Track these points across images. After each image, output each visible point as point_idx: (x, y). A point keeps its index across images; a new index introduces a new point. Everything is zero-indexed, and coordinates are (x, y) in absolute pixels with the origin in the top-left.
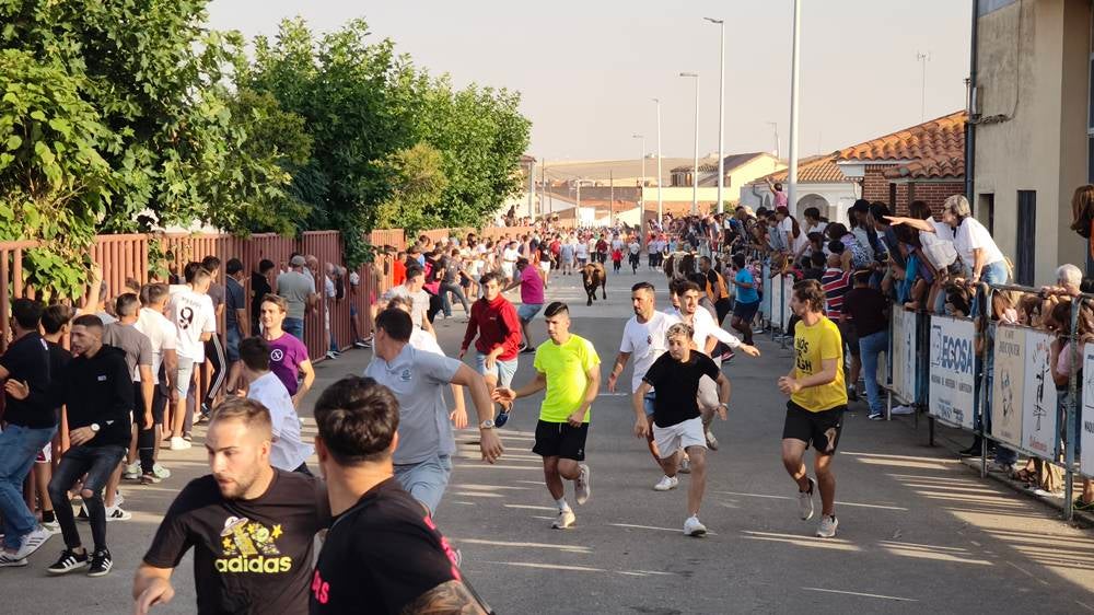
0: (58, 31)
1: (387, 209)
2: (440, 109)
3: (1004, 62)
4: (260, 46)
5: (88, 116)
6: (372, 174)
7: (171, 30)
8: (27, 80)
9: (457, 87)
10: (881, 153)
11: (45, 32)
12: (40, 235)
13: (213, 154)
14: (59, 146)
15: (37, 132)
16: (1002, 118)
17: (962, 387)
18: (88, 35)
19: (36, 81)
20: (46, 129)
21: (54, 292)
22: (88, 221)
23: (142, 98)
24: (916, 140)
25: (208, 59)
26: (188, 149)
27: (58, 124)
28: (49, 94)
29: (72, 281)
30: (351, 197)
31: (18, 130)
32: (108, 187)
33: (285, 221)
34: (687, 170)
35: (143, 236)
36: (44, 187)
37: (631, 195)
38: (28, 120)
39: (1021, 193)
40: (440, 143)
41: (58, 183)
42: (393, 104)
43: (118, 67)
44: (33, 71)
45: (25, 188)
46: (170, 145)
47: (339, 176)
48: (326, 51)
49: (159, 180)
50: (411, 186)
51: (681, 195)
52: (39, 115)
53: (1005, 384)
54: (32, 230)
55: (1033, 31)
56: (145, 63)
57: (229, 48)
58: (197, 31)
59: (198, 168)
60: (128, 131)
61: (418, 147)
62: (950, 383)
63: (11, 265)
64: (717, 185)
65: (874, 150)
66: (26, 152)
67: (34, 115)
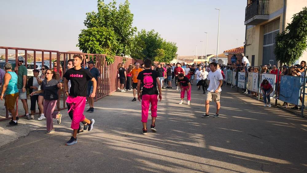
0: (110, 26)
1: (156, 58)
2: (164, 44)
3: (250, 36)
4: (138, 33)
5: (115, 37)
6: (154, 52)
7: (126, 27)
8: (106, 31)
9: (167, 41)
10: (231, 51)
11: (109, 26)
12: (108, 54)
13: (132, 45)
14: (111, 41)
15: (108, 39)
16: (250, 44)
17: (243, 82)
18: (115, 27)
19: (108, 31)
20: (109, 38)
21: (110, 62)
22: (114, 52)
23: (122, 36)
24: (236, 50)
25: (132, 32)
26: (129, 44)
27: (111, 38)
28: (109, 33)
29: (112, 61)
30: (151, 56)
31: (105, 38)
32: (117, 48)
33: (142, 57)
34: (201, 57)
35: (121, 57)
36: (108, 47)
37: (192, 61)
38: (106, 37)
39: (252, 56)
40: (165, 49)
41: (110, 46)
42: (158, 42)
43: (119, 32)
44: (107, 30)
45: (106, 47)
46: (126, 44)
47: (149, 52)
48: (148, 34)
49: (124, 49)
50: (160, 55)
51: (200, 60)
52: (108, 36)
53: (249, 81)
54: (107, 53)
55: (255, 31)
56: (123, 31)
57: (135, 29)
58: (130, 28)
59: (130, 47)
60: (120, 41)
61: (161, 49)
62: (241, 82)
63: (104, 58)
64: (205, 59)
65: (230, 51)
66: (106, 41)
67: (107, 36)
